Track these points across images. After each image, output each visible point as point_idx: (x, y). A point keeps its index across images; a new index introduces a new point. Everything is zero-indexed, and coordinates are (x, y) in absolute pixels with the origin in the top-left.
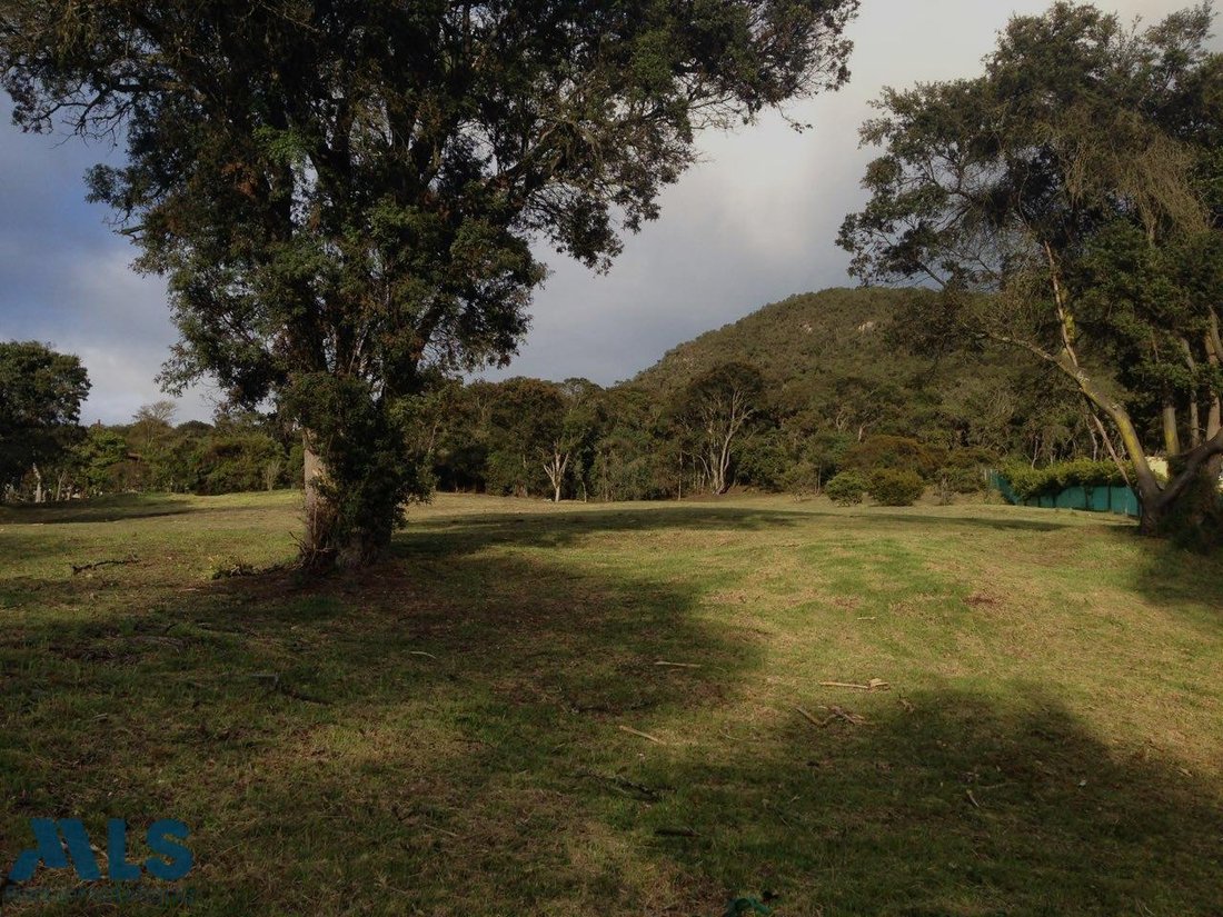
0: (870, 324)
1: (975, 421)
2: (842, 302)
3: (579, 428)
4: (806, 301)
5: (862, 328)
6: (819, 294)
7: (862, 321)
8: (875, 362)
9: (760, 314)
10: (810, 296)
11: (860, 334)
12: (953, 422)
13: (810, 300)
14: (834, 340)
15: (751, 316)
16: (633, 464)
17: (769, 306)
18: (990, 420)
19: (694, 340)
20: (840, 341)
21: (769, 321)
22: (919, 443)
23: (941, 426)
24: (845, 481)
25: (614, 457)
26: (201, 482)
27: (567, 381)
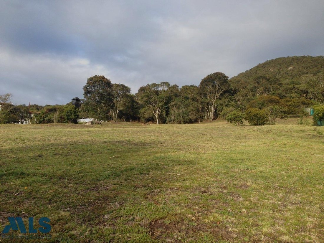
0: (291, 67)
1: (310, 90)
2: (283, 62)
3: (163, 99)
4: (271, 62)
5: (289, 69)
6: (275, 60)
7: (289, 67)
8: (293, 79)
9: (257, 67)
10: (272, 60)
11: (288, 71)
12: (302, 91)
13: (272, 61)
14: (280, 73)
15: (254, 68)
16: (181, 111)
17: (260, 64)
18: (317, 89)
19: (237, 75)
20: (282, 73)
21: (259, 69)
22: (280, 98)
23: (296, 92)
24: (234, 114)
25: (175, 108)
26: (44, 120)
27: (161, 83)
